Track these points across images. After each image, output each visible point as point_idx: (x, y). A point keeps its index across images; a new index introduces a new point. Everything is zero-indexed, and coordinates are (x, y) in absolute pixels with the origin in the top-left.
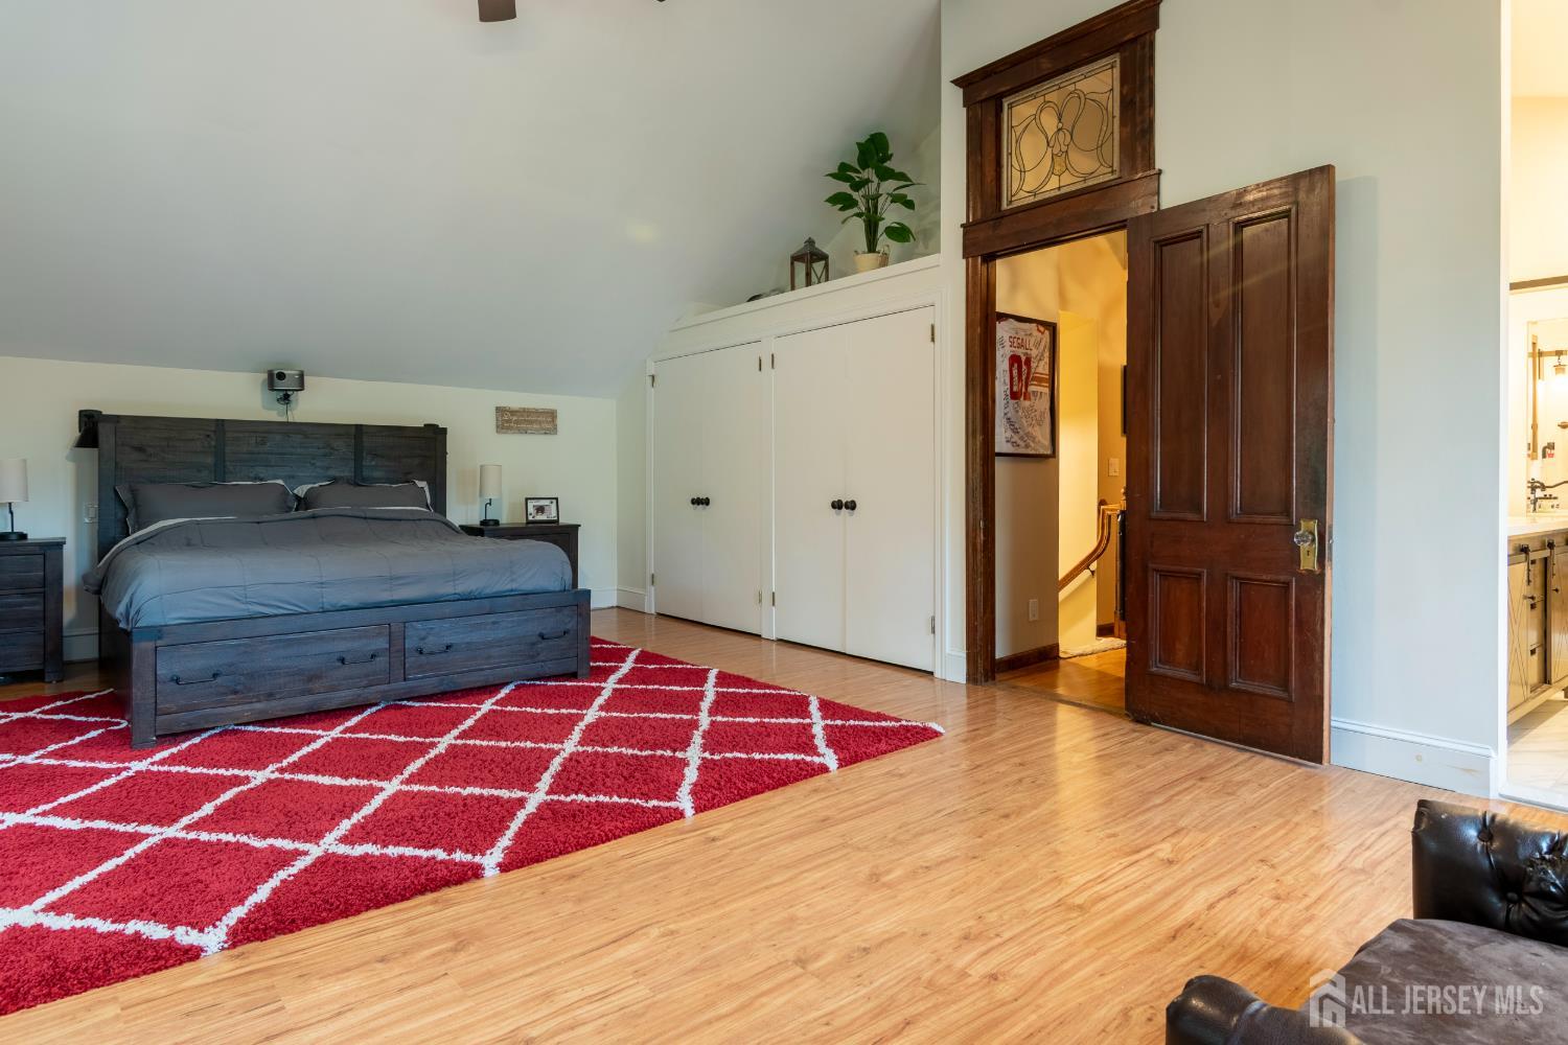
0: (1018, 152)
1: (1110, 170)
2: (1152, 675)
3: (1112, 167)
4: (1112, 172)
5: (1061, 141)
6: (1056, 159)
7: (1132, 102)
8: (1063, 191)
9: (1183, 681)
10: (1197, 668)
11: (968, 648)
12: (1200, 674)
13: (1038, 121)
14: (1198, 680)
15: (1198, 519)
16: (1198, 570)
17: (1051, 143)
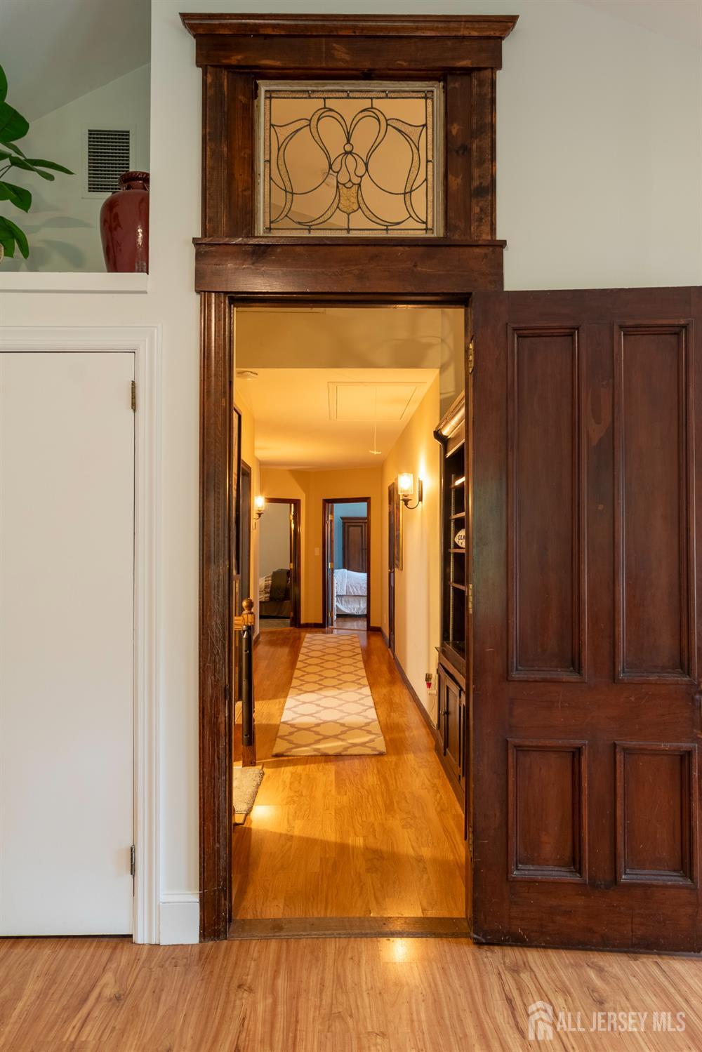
0: (281, 162)
1: (424, 226)
2: (515, 881)
3: (426, 223)
4: (426, 229)
5: (351, 169)
6: (343, 190)
7: (466, 149)
8: (353, 234)
9: (557, 884)
10: (575, 862)
11: (203, 885)
12: (580, 871)
13: (314, 130)
14: (576, 878)
15: (574, 677)
16: (577, 742)
17: (336, 168)
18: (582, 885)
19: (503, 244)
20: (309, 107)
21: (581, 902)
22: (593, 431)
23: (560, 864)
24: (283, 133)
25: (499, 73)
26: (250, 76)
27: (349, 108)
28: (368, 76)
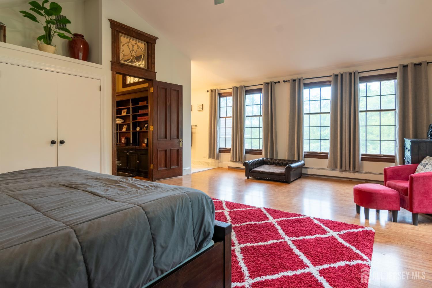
0: (123, 49)
1: (143, 66)
9: (164, 170)
10: (166, 166)
13: (128, 45)
14: (166, 169)
15: (166, 140)
16: (166, 149)
17: (131, 52)
18: (167, 169)
19: (156, 72)
20: (127, 40)
21: (167, 172)
22: (168, 104)
23: (164, 167)
24: (123, 43)
25: (156, 45)
26: (119, 32)
27: (133, 42)
28: (137, 38)
